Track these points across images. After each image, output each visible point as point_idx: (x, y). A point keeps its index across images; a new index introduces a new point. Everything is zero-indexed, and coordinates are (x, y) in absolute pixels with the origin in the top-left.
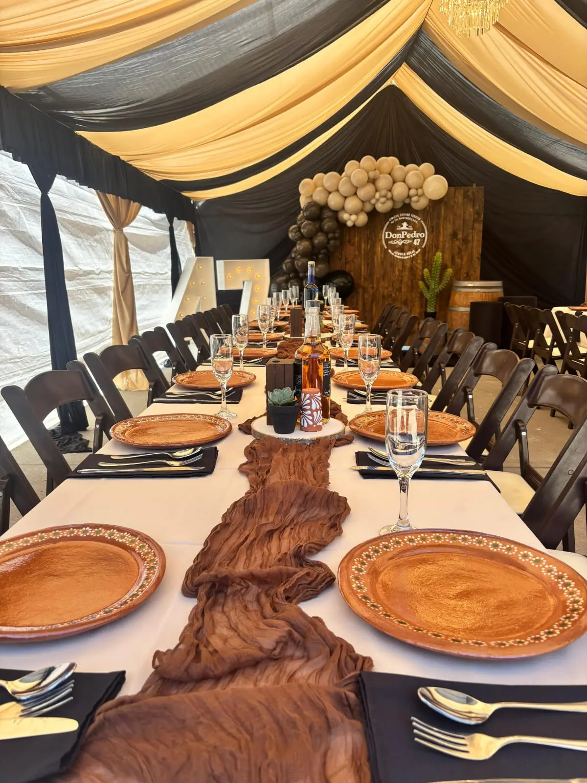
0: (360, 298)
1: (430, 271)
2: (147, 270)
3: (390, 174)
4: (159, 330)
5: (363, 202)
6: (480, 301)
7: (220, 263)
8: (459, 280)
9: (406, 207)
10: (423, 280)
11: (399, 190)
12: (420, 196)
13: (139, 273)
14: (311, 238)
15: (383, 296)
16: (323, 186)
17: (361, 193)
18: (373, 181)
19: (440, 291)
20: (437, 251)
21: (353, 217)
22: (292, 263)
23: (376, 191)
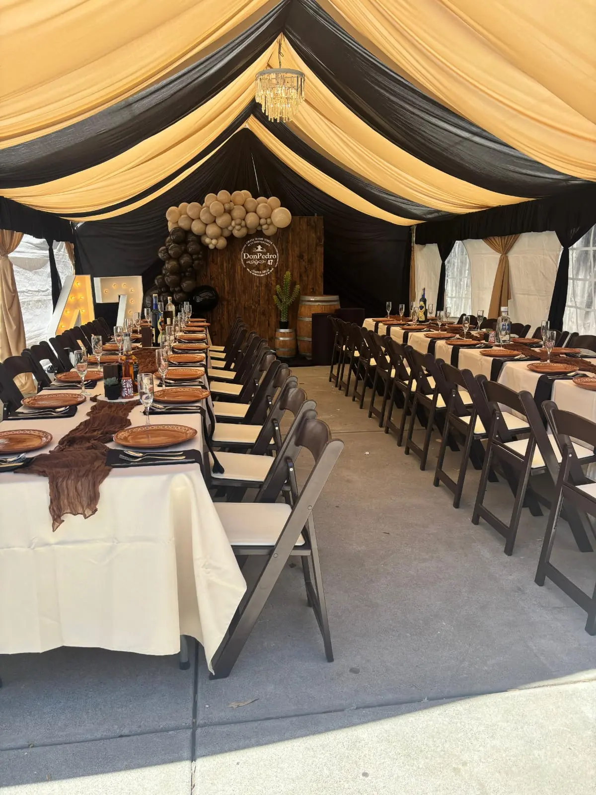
0: (225, 309)
1: (282, 287)
2: (30, 288)
3: (243, 205)
4: (43, 343)
5: (221, 229)
6: (320, 312)
7: (97, 280)
8: (306, 294)
9: (259, 233)
10: (277, 295)
11: (251, 219)
12: (269, 225)
13: (24, 292)
14: (177, 258)
15: (245, 308)
16: (187, 214)
17: (219, 221)
18: (229, 212)
19: (290, 304)
20: (287, 270)
21: (214, 241)
22: (163, 279)
23: (232, 220)
